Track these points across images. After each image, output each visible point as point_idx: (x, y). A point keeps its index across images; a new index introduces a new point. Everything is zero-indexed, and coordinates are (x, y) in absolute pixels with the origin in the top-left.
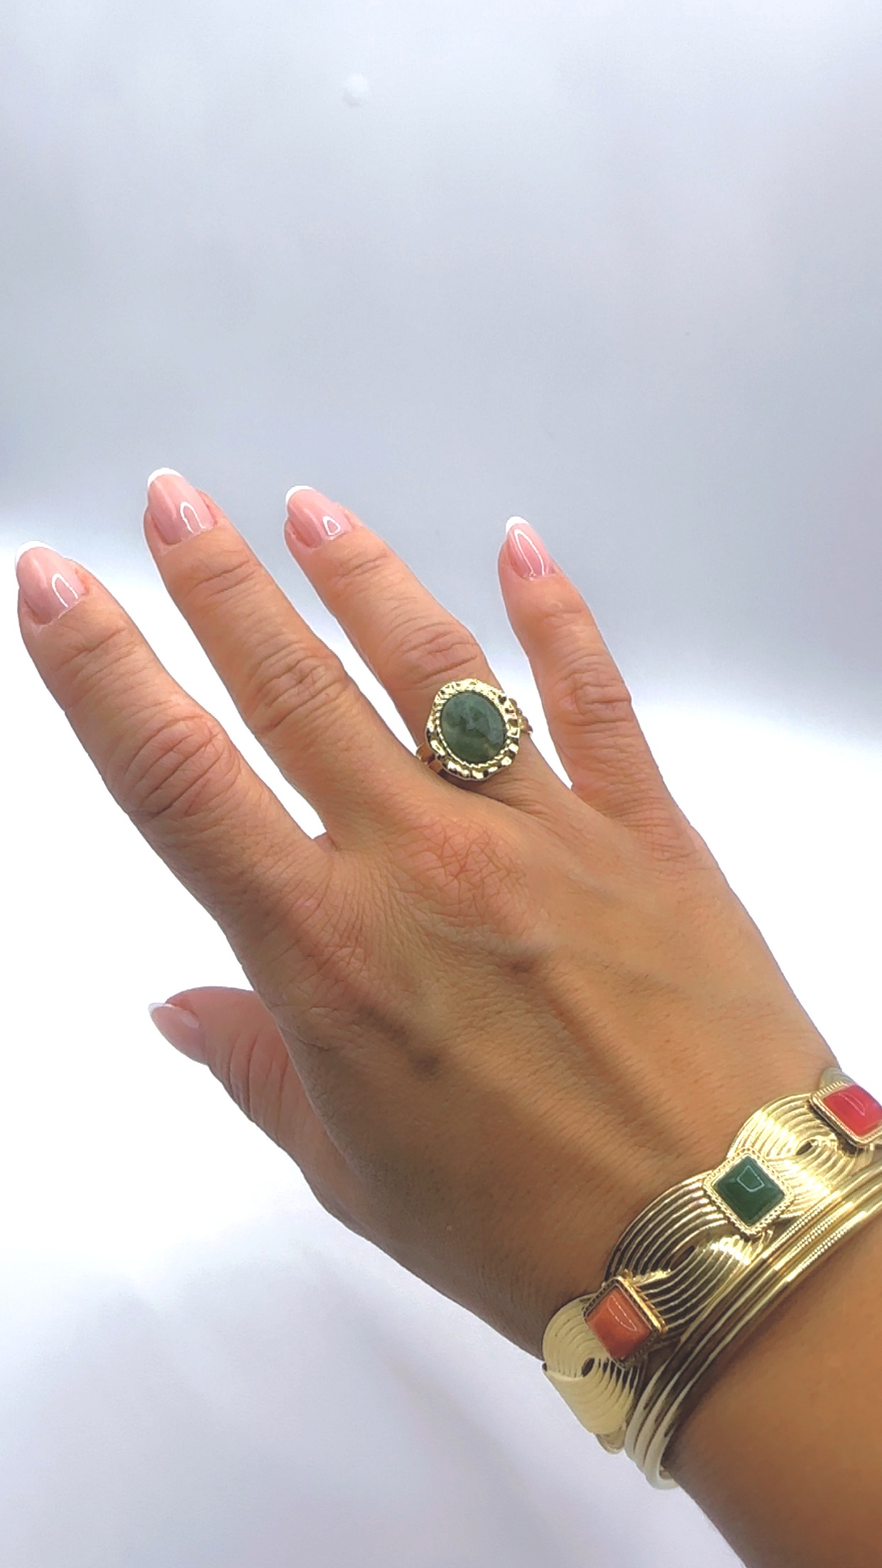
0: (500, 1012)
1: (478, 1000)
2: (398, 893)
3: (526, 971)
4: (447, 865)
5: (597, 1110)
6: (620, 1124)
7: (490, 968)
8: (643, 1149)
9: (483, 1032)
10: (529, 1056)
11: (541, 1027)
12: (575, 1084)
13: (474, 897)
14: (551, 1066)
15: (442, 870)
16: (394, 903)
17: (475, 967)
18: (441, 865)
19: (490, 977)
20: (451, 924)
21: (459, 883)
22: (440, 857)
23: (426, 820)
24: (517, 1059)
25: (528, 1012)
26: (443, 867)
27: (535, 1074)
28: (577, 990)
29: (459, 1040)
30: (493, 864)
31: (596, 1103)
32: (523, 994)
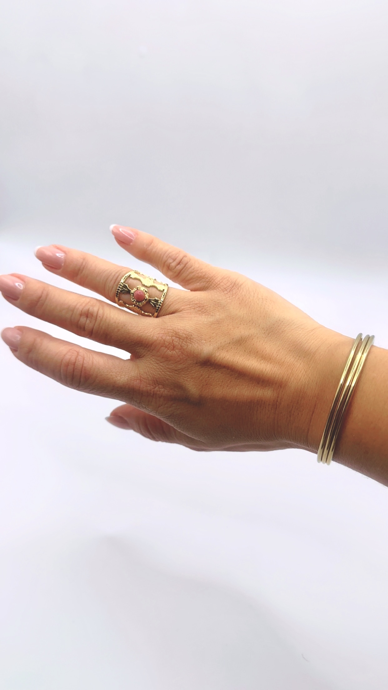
1: (201, 378)
3: (208, 362)
6: (257, 384)
7: (199, 367)
9: (207, 385)
10: (223, 383)
11: (222, 374)
17: (194, 370)
18: (167, 349)
19: (200, 370)
20: (181, 364)
23: (155, 338)
25: (216, 371)
27: (228, 386)
28: (225, 357)
31: (248, 383)
32: (211, 369)
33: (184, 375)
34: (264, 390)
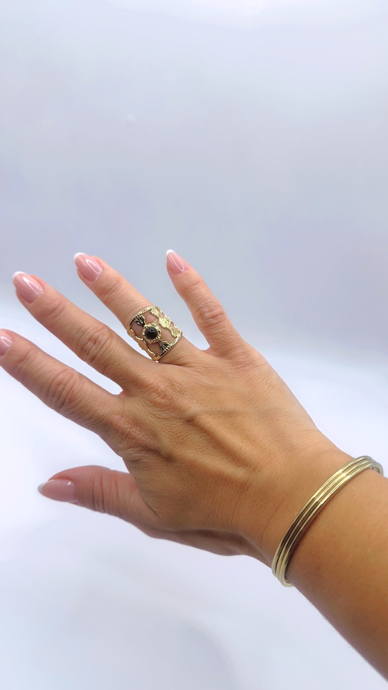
0: (186, 436)
1: (179, 434)
2: (147, 408)
3: (192, 421)
4: (160, 395)
5: (224, 459)
6: (231, 461)
7: (180, 423)
8: (240, 467)
9: (183, 444)
10: (199, 447)
11: (201, 437)
12: (216, 452)
13: (170, 403)
14: (207, 448)
15: (158, 398)
16: (146, 412)
17: (175, 424)
18: (158, 395)
19: (181, 426)
20: (165, 413)
21: (164, 400)
22: (158, 394)
23: (150, 382)
24: (195, 449)
25: (196, 433)
26: (159, 396)
27: (202, 452)
28: (209, 422)
29: (176, 448)
30: (175, 391)
31: (223, 456)
32: (193, 429)
33: (163, 426)
34: (236, 469)
